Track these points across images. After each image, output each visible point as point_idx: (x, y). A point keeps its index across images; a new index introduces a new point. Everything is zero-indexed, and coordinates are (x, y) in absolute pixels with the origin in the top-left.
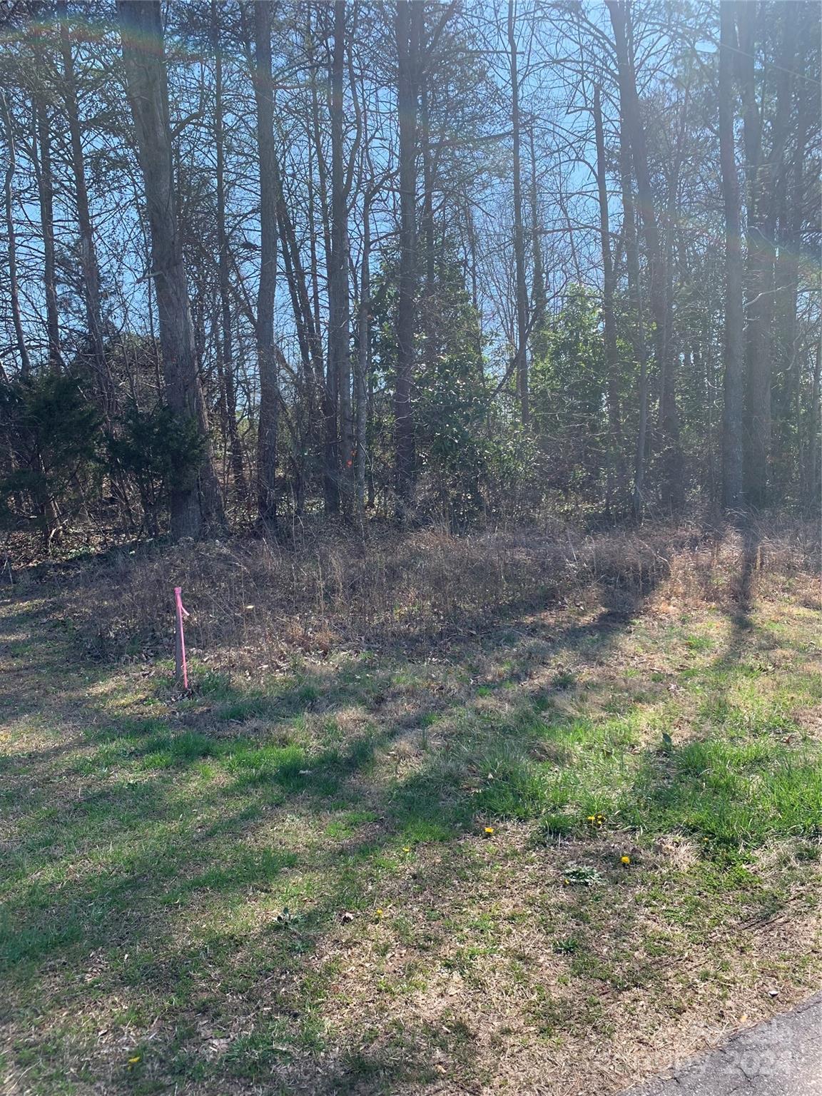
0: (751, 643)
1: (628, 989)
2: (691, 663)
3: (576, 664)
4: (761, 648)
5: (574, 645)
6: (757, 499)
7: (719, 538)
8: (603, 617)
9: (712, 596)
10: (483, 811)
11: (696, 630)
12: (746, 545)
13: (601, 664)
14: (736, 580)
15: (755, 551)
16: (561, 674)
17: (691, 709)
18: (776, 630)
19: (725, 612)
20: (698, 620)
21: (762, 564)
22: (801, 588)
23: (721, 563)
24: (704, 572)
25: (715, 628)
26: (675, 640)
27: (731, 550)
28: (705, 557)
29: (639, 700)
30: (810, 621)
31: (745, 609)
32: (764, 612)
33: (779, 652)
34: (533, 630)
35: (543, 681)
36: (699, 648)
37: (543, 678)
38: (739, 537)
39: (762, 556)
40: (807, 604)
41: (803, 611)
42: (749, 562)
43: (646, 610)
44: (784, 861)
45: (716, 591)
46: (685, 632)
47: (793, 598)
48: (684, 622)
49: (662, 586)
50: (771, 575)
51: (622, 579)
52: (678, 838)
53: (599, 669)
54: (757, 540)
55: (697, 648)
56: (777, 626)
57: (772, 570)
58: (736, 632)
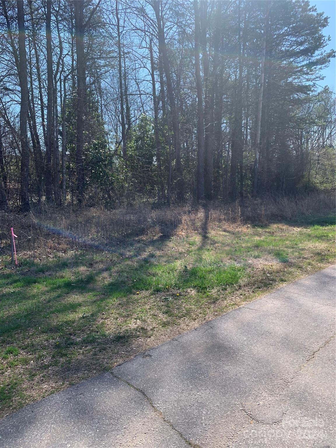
0: (208, 243)
1: (182, 317)
2: (190, 249)
3: (155, 251)
4: (211, 244)
5: (153, 246)
6: (209, 197)
7: (197, 210)
8: (161, 237)
9: (195, 229)
10: (135, 289)
11: (191, 240)
12: (206, 213)
13: (163, 250)
14: (203, 224)
15: (208, 214)
16: (150, 254)
17: (192, 260)
18: (216, 239)
19: (200, 234)
20: (192, 237)
21: (211, 219)
22: (223, 226)
23: (198, 219)
24: (193, 222)
25: (197, 239)
26: (185, 243)
27: (201, 214)
28: (193, 216)
29: (176, 259)
30: (226, 236)
31: (206, 233)
32: (212, 233)
33: (217, 245)
34: (139, 242)
35: (145, 256)
36: (193, 245)
37: (145, 255)
38: (203, 210)
39: (211, 216)
40: (225, 231)
41: (224, 233)
42: (207, 217)
43: (175, 234)
44: (219, 291)
45: (197, 228)
46: (188, 240)
47: (221, 229)
48: (187, 237)
49: (180, 226)
50: (214, 223)
51: (166, 225)
52: (191, 289)
53: (163, 252)
54: (209, 211)
55: (192, 244)
56: (216, 238)
57: (214, 221)
58: (203, 240)
